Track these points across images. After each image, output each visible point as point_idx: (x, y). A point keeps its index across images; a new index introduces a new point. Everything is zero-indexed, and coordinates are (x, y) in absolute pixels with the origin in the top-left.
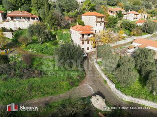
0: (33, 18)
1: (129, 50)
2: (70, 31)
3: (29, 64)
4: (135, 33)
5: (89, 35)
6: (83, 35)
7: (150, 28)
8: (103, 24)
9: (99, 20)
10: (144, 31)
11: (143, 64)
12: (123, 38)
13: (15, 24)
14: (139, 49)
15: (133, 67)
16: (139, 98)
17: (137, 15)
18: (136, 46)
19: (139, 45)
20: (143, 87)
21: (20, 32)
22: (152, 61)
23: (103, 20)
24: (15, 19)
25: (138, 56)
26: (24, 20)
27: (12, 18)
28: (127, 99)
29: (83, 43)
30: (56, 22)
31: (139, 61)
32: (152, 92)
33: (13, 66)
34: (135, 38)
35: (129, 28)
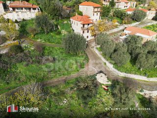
0: (34, 9)
1: (121, 37)
2: (70, 21)
3: (42, 52)
4: (126, 21)
5: (89, 25)
6: (84, 25)
7: (138, 16)
8: (99, 13)
9: (96, 10)
10: (133, 19)
11: (134, 49)
12: (116, 27)
13: (18, 15)
14: (130, 36)
15: (126, 51)
16: (130, 73)
17: (127, 3)
18: (127, 33)
19: (129, 32)
20: (133, 66)
21: (24, 22)
22: (140, 46)
23: (99, 9)
24: (16, 10)
25: (130, 42)
26: (25, 10)
27: (14, 9)
28: (122, 75)
29: (83, 32)
30: (58, 12)
31: (130, 46)
32: (139, 69)
33: (28, 55)
34: (126, 26)
35: (121, 16)
